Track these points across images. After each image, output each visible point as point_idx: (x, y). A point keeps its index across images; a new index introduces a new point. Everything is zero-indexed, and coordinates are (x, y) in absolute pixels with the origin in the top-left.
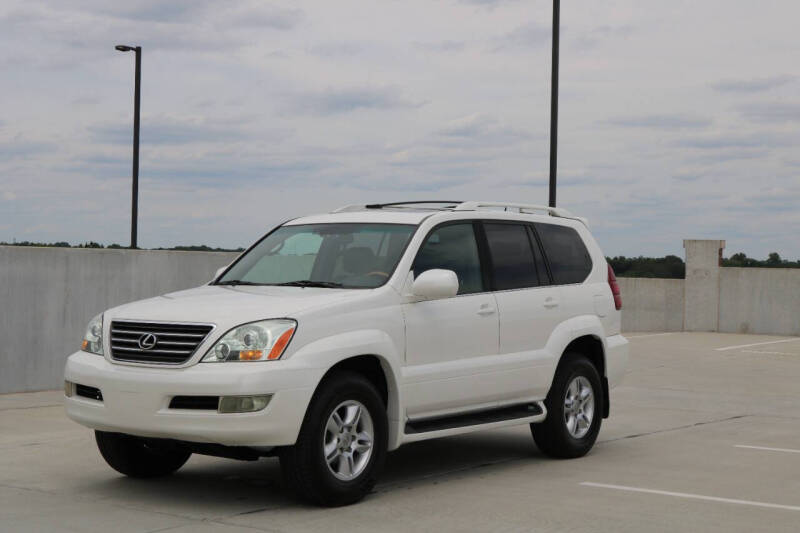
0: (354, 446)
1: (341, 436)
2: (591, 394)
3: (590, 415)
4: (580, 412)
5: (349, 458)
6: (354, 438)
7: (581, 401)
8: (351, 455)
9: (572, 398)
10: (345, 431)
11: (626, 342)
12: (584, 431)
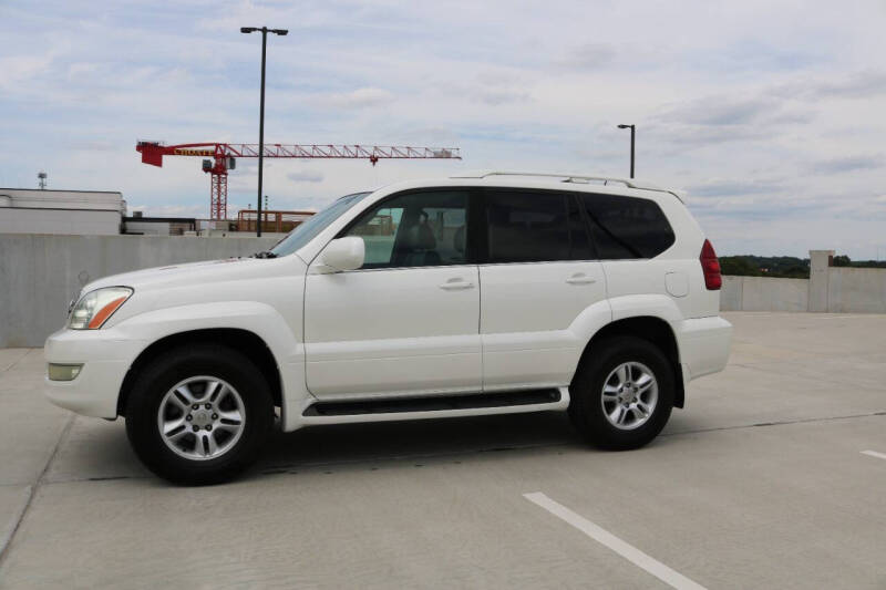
0: (217, 425)
1: (193, 412)
2: (654, 382)
3: (651, 407)
4: (635, 400)
5: (205, 438)
6: (215, 417)
7: (636, 390)
8: (209, 434)
9: (620, 387)
10: (202, 407)
11: (729, 325)
12: (639, 422)
